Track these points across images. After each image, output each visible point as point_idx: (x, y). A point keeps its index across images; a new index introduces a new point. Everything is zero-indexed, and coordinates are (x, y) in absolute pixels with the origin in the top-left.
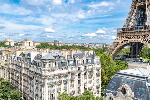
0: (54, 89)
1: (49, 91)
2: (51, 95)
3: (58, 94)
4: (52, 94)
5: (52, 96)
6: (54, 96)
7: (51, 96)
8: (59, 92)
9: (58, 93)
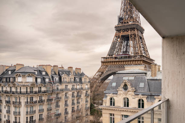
0: (34, 110)
1: (27, 112)
2: (30, 117)
3: (40, 117)
4: (32, 117)
5: (32, 118)
6: (34, 119)
7: (30, 119)
8: (42, 113)
9: (40, 115)
